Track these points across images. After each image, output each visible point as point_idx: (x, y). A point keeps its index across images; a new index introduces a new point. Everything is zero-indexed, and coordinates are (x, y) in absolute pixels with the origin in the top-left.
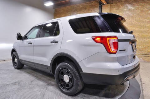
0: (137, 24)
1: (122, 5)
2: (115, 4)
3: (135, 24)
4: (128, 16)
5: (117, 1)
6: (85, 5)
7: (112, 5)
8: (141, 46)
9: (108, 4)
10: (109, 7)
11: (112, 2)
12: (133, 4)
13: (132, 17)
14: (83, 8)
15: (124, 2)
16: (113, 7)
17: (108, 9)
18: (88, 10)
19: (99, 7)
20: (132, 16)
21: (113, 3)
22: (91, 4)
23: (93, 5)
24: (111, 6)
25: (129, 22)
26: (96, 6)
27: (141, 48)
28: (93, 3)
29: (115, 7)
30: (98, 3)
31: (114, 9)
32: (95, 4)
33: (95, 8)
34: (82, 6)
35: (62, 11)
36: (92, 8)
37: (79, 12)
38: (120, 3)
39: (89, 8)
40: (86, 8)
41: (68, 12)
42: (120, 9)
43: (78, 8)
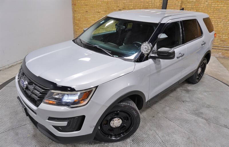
8: (224, 35)
27: (224, 37)
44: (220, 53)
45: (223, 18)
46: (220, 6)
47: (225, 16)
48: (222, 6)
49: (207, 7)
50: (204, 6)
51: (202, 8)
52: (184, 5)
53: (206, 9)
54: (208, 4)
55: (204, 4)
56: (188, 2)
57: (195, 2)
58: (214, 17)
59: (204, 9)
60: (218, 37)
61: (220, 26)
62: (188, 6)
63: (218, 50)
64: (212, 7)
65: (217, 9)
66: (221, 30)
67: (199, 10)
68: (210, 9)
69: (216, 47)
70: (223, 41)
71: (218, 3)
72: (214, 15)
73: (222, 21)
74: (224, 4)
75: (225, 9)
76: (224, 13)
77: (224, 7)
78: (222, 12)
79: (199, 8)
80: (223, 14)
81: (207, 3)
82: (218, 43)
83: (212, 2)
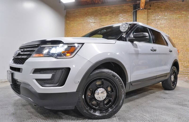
0: (180, 36)
1: (161, 11)
2: (152, 11)
3: (178, 36)
5: (156, 7)
6: (114, 8)
7: (149, 11)
8: (185, 63)
9: (145, 10)
10: (146, 13)
11: (149, 7)
12: (176, 11)
14: (110, 12)
15: (164, 8)
16: (151, 13)
17: (145, 15)
18: (118, 15)
19: (132, 13)
20: (174, 26)
21: (150, 9)
22: (121, 8)
23: (124, 9)
25: (172, 33)
27: (186, 64)
28: (125, 7)
29: (153, 14)
30: (131, 7)
31: (152, 17)
32: (127, 8)
33: (126, 13)
34: (108, 10)
35: (78, 14)
36: (122, 13)
37: (105, 16)
38: (159, 10)
39: (119, 12)
40: (114, 13)
41: (88, 16)
42: (159, 16)
43: (103, 11)
44: (187, 77)
45: (181, 50)
46: (176, 41)
47: (182, 48)
48: (178, 41)
60: (181, 64)
61: (180, 55)
63: (184, 75)
66: (182, 58)
69: (182, 73)
70: (185, 67)
71: (174, 40)
73: (181, 52)
74: (178, 40)
75: (181, 43)
76: (181, 46)
77: (179, 42)
78: (179, 45)
80: (180, 47)
82: (182, 69)
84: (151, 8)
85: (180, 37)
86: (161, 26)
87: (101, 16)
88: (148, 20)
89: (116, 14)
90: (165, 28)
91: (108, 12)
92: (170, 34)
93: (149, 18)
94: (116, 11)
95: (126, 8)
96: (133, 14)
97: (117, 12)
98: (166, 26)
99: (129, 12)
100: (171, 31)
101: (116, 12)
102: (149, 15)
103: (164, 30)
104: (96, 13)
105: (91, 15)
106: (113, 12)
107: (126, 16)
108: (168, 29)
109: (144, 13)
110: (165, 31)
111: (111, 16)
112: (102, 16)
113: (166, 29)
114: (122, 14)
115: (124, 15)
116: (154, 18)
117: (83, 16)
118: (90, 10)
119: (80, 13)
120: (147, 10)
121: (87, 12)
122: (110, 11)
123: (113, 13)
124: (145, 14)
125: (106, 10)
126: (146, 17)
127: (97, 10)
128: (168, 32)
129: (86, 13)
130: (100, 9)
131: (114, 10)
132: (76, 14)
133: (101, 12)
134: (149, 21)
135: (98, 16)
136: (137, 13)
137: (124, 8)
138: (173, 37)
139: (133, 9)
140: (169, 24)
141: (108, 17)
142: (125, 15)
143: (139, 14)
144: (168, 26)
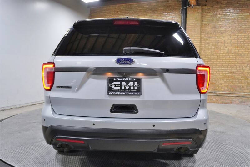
0: (247, 43)
1: (221, 8)
2: (209, 7)
3: (244, 44)
4: (232, 28)
5: (214, 3)
6: (155, 4)
7: (204, 7)
9: (198, 7)
10: (200, 11)
11: (204, 3)
12: (242, 8)
13: (240, 31)
14: (151, 10)
15: (226, 4)
16: (207, 11)
17: (197, 15)
18: (161, 14)
19: (180, 11)
20: (240, 29)
21: (206, 5)
22: (165, 4)
23: (170, 6)
24: (202, 9)
25: (235, 40)
26: (176, 7)
28: (170, 2)
29: (210, 12)
30: (180, 2)
31: (209, 16)
32: (174, 4)
33: (172, 11)
34: (148, 6)
35: (107, 13)
36: (167, 10)
37: (143, 16)
38: (219, 6)
39: (162, 10)
40: (156, 11)
41: (120, 16)
42: (219, 16)
43: (141, 8)
45: (248, 63)
46: (241, 51)
48: (243, 51)
49: (227, 53)
50: (224, 52)
51: (222, 54)
52: (203, 52)
53: (227, 55)
54: (229, 50)
55: (224, 50)
56: (207, 49)
57: (215, 49)
58: (238, 62)
59: (225, 55)
60: (247, 83)
61: (246, 71)
62: (208, 53)
64: (233, 53)
65: (238, 54)
66: (249, 75)
67: (220, 56)
68: (231, 55)
69: (248, 95)
71: (239, 49)
72: (237, 61)
73: (248, 66)
74: (245, 49)
75: (248, 54)
76: (248, 58)
77: (245, 52)
78: (245, 57)
79: (220, 54)
80: (246, 59)
81: (226, 49)
82: (248, 90)
83: (232, 48)
84: (207, 3)
85: (247, 45)
86: (221, 29)
87: (138, 15)
88: (203, 21)
89: (159, 12)
90: (226, 32)
91: (148, 10)
92: (233, 41)
93: (203, 17)
94: (158, 8)
95: (172, 4)
96: (182, 13)
97: (160, 10)
98: (227, 29)
99: (176, 9)
100: (235, 37)
101: (158, 10)
102: (205, 14)
103: (225, 35)
104: (131, 11)
105: (124, 14)
106: (153, 9)
107: (173, 15)
108: (230, 33)
109: (197, 11)
110: (227, 37)
111: (151, 15)
112: (140, 15)
113: (228, 34)
114: (167, 13)
115: (169, 13)
116: (211, 18)
117: (113, 16)
118: (123, 7)
119: (109, 11)
120: (201, 6)
121: (118, 10)
122: (150, 8)
123: (154, 11)
124: (198, 13)
125: (145, 7)
126: (200, 17)
127: (132, 7)
128: (230, 39)
129: (118, 12)
130: (136, 5)
131: (156, 7)
132: (104, 13)
133: (138, 10)
134: (203, 23)
135: (134, 16)
136: (187, 11)
137: (170, 4)
138: (237, 45)
139: (181, 5)
140: (232, 27)
141: (147, 17)
142: (171, 13)
143: (190, 13)
144: (230, 29)
